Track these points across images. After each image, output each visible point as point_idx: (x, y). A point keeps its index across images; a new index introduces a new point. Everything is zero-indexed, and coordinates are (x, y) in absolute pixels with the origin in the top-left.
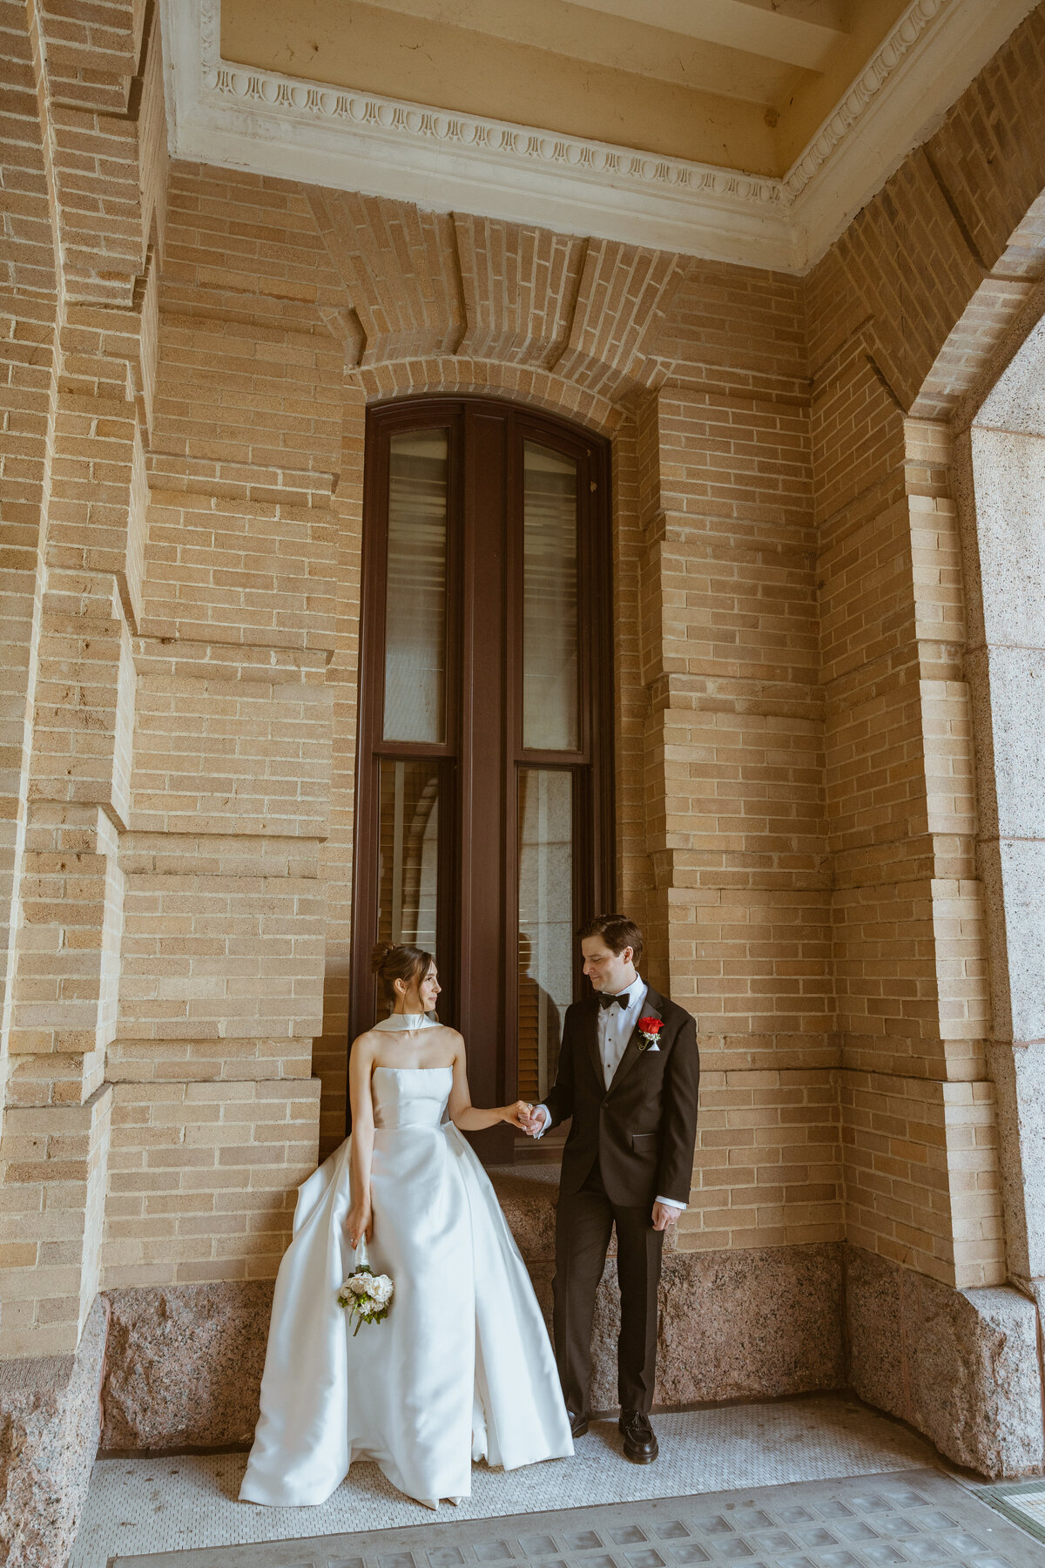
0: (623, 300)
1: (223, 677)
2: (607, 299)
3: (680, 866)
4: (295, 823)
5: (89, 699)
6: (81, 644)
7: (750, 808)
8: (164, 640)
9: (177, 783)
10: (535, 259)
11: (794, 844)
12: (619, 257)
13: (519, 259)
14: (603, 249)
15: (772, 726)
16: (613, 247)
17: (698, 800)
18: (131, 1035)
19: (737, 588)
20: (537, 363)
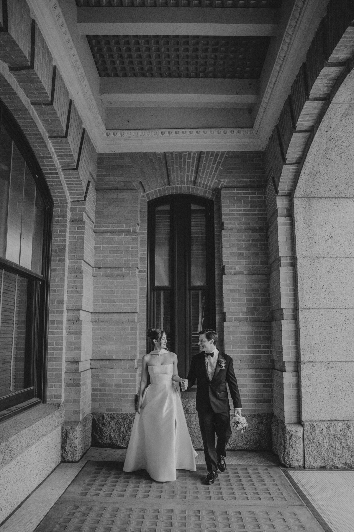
0: (211, 166)
1: (112, 275)
2: (207, 167)
3: (228, 316)
4: (129, 309)
5: (77, 287)
6: (75, 276)
7: (247, 300)
8: (99, 268)
9: (102, 301)
10: (187, 160)
11: (261, 309)
12: (210, 155)
13: (183, 161)
14: (205, 154)
15: (254, 277)
16: (208, 153)
17: (233, 299)
18: (95, 358)
19: (244, 241)
20: (192, 184)
